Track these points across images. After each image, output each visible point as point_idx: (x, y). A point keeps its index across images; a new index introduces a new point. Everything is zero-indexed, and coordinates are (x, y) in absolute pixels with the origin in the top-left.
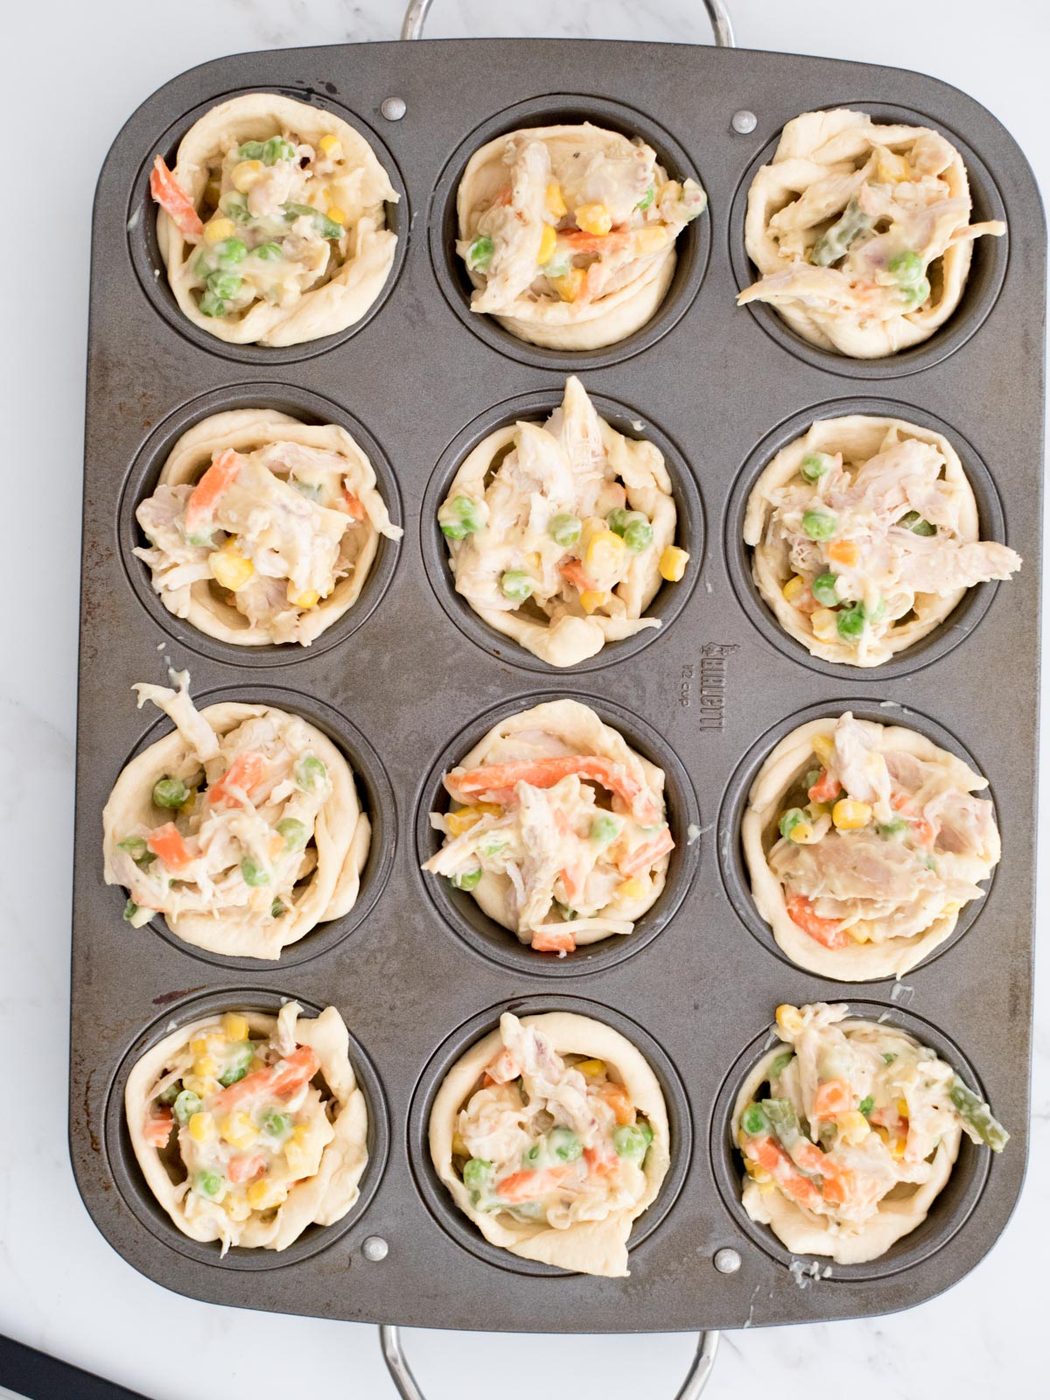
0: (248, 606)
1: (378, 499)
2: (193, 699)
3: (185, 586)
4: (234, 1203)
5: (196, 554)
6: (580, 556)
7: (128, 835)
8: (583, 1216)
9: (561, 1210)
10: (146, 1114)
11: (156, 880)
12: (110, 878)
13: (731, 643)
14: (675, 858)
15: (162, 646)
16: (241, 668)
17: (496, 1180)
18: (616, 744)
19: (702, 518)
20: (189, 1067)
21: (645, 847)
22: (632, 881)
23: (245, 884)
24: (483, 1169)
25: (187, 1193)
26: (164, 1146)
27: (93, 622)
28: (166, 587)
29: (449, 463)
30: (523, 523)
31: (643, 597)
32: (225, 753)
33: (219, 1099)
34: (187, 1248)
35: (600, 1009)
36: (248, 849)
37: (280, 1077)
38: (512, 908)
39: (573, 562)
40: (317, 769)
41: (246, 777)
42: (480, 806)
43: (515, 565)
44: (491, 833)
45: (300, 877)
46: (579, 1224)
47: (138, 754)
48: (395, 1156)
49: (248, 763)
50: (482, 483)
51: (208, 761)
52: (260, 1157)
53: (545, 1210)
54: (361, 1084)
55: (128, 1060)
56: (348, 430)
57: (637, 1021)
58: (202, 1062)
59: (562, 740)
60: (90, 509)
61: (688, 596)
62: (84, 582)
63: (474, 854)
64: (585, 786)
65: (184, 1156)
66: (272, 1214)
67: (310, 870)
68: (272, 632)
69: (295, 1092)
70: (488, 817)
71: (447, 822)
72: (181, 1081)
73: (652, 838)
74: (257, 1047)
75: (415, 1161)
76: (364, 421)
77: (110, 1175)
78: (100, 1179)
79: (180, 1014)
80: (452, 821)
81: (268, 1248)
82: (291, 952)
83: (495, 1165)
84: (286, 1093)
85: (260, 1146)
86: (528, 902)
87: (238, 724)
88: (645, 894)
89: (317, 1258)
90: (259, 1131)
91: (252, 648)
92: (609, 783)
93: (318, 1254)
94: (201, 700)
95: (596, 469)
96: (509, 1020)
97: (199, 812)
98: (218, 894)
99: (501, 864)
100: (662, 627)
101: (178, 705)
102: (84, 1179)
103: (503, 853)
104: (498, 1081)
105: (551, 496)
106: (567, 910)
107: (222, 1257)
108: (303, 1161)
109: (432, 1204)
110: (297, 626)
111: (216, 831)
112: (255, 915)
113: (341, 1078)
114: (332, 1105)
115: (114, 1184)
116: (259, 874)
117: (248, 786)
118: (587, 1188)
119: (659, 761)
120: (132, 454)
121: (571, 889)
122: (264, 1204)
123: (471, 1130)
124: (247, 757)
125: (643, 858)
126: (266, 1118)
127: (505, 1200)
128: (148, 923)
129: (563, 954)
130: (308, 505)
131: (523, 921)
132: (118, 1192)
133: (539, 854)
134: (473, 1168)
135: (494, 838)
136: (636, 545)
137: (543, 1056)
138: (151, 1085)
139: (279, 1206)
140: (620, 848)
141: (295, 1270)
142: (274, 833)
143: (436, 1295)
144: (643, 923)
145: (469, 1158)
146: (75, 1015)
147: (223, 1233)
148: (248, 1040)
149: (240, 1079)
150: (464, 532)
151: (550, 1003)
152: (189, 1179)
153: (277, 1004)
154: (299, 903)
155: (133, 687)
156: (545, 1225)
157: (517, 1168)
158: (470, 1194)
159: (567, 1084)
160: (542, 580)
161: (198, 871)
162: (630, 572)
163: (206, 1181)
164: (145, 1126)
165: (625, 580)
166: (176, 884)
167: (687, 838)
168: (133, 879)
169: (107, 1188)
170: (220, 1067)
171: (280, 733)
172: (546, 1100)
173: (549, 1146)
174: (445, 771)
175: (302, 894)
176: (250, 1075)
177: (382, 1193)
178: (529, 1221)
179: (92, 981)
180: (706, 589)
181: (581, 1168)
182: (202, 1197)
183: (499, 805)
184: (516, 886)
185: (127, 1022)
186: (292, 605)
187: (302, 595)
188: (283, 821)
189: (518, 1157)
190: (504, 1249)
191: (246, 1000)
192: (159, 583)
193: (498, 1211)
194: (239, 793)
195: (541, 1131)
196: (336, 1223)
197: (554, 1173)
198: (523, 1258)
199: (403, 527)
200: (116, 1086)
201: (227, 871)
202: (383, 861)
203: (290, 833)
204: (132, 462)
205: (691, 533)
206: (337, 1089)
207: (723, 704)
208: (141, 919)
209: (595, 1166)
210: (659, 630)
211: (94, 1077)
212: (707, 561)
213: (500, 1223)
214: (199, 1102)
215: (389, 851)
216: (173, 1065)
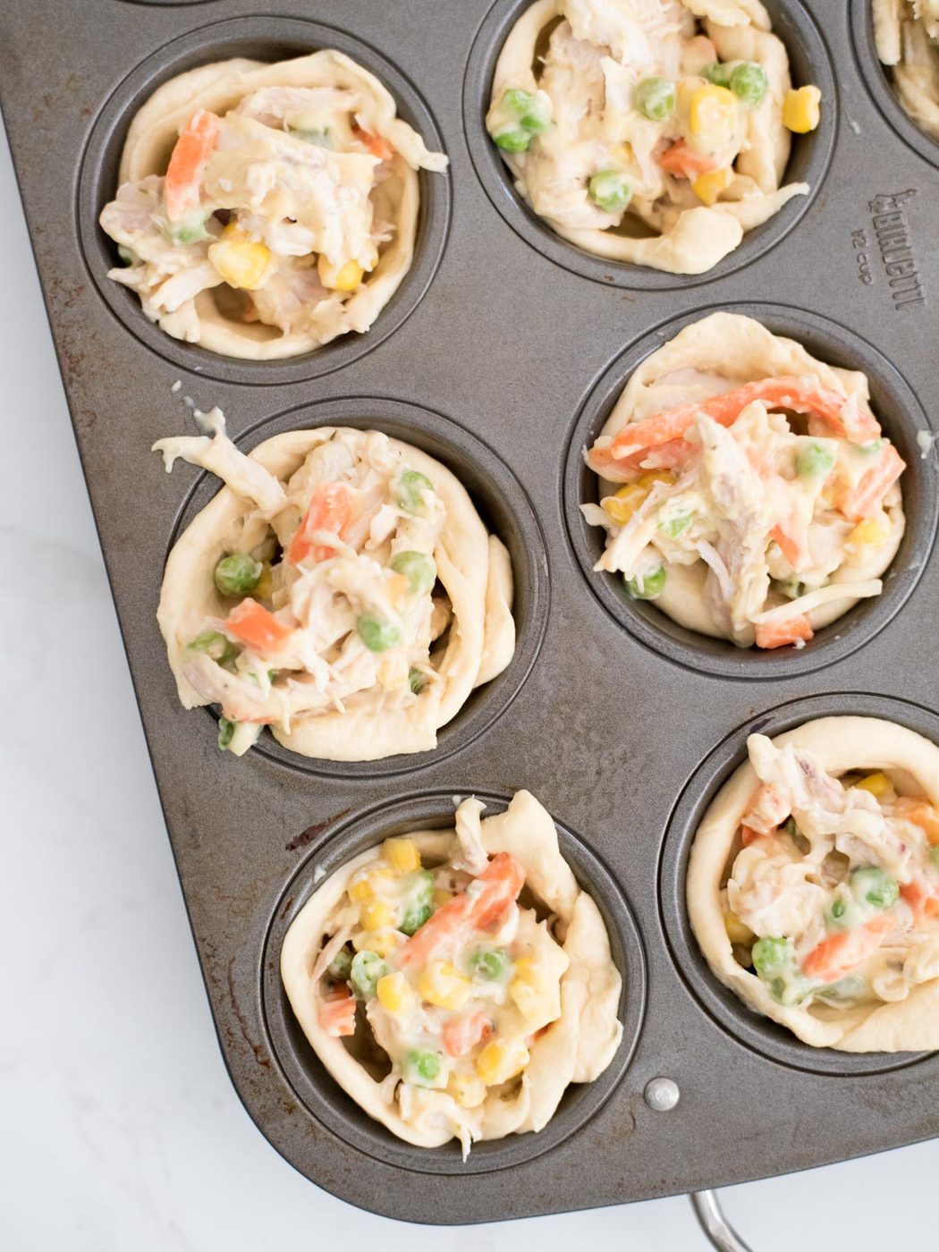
0: (274, 311)
1: (404, 127)
2: (235, 443)
3: (185, 303)
4: (461, 1084)
5: (190, 257)
6: (683, 130)
7: (197, 633)
8: (924, 974)
9: (892, 976)
10: (316, 997)
11: (250, 679)
12: (189, 699)
13: (903, 189)
14: (908, 484)
15: (177, 386)
16: (287, 387)
17: (798, 958)
18: (793, 354)
19: (821, 42)
20: (356, 921)
21: (869, 475)
22: (865, 523)
23: (369, 654)
24: (778, 948)
25: (397, 1088)
26: (352, 1032)
27: (80, 379)
28: (163, 309)
29: (482, 59)
30: (598, 107)
31: (775, 163)
32: (295, 499)
33: (406, 952)
34: (416, 1160)
35: (869, 700)
36: (361, 604)
37: (479, 902)
38: (718, 603)
39: (673, 144)
40: (421, 483)
41: (332, 514)
42: (644, 477)
43: (602, 163)
44: (671, 501)
45: (435, 635)
46: (919, 987)
47: (183, 531)
48: (656, 966)
49: (330, 497)
50: (530, 74)
51: (276, 516)
52: (480, 1013)
53: (869, 983)
54: (584, 884)
55: (274, 934)
56: (343, 51)
57: (921, 703)
58: (371, 910)
59: (721, 374)
60: (40, 238)
61: (831, 144)
62: (57, 331)
63: (650, 544)
64: (772, 415)
65: (381, 1039)
66: (516, 1085)
67: (444, 625)
68: (314, 331)
69: (501, 918)
70: (659, 485)
71: (607, 510)
72: (349, 944)
73: (875, 460)
74: (436, 877)
75: (683, 965)
76: (360, 35)
77: (290, 1091)
78: (280, 1099)
79: (326, 856)
80: (613, 506)
81: (521, 1132)
82: (450, 734)
83: (791, 940)
84: (490, 922)
85: (477, 999)
86: (738, 588)
87: (302, 460)
88: (886, 534)
89: (589, 1127)
90: (470, 980)
91: (295, 359)
92: (802, 404)
93: (588, 1122)
94: (246, 441)
95: (669, 21)
96: (759, 744)
97: (283, 584)
98: (336, 675)
99: (690, 546)
100: (811, 192)
101: (219, 454)
102: (257, 1104)
103: (689, 531)
104: (765, 830)
105: (625, 60)
106: (790, 585)
107: (465, 1160)
108: (539, 1005)
109: (720, 1016)
110: (344, 312)
111: (312, 591)
112: (391, 696)
113: (557, 883)
114: (555, 924)
115: (298, 1102)
116: (385, 631)
117: (338, 527)
118: (918, 938)
119: (855, 363)
120: (75, 155)
121: (791, 550)
122: (501, 1075)
123: (749, 901)
124: (326, 489)
125: (870, 490)
126: (475, 961)
127: (817, 981)
128: (253, 747)
129: (801, 644)
130: (318, 152)
131: (737, 615)
132: (306, 1111)
133: (741, 513)
134: (764, 951)
135: (676, 507)
136: (751, 93)
137: (814, 780)
138: (313, 959)
139: (522, 1073)
140: (838, 486)
141: (566, 1151)
142: (389, 572)
143: (757, 1134)
144: (893, 575)
145: (755, 939)
146: (190, 891)
147: (459, 1127)
148: (422, 869)
149: (426, 919)
150: (526, 137)
151: (804, 709)
152: (395, 1068)
153: (449, 808)
154: (443, 668)
155: (154, 448)
156: (876, 1002)
157: (821, 935)
158: (769, 986)
159: (855, 807)
160: (640, 176)
161: (304, 647)
162: (750, 134)
163: (419, 1063)
164: (319, 1015)
165: (748, 146)
166: (278, 678)
167: (920, 450)
168: (219, 685)
169: (291, 1110)
170: (396, 910)
171: (360, 454)
172: (833, 838)
173: (855, 896)
174: (585, 447)
175: (443, 658)
176: (438, 911)
177: (652, 1019)
178: (850, 1004)
179: (201, 842)
180: (852, 129)
181: (903, 913)
182: (419, 1086)
183: (668, 470)
184: (717, 571)
185: (260, 884)
186: (330, 291)
187: (339, 274)
188: (397, 557)
189: (818, 920)
190: (828, 1049)
191: (408, 814)
192: (151, 307)
193: (809, 1001)
194: (328, 537)
195: (836, 882)
196: (603, 1074)
197: (873, 928)
198: (856, 1054)
199: (446, 152)
200: (267, 972)
201: (339, 645)
202: (537, 584)
203: (410, 567)
204: (78, 165)
205: (813, 65)
206: (556, 900)
207: (915, 269)
208: (245, 739)
209: (921, 904)
210: (809, 196)
211: (236, 968)
212: (843, 96)
213: (814, 1016)
214: (382, 962)
215: (540, 568)
216: (333, 927)
